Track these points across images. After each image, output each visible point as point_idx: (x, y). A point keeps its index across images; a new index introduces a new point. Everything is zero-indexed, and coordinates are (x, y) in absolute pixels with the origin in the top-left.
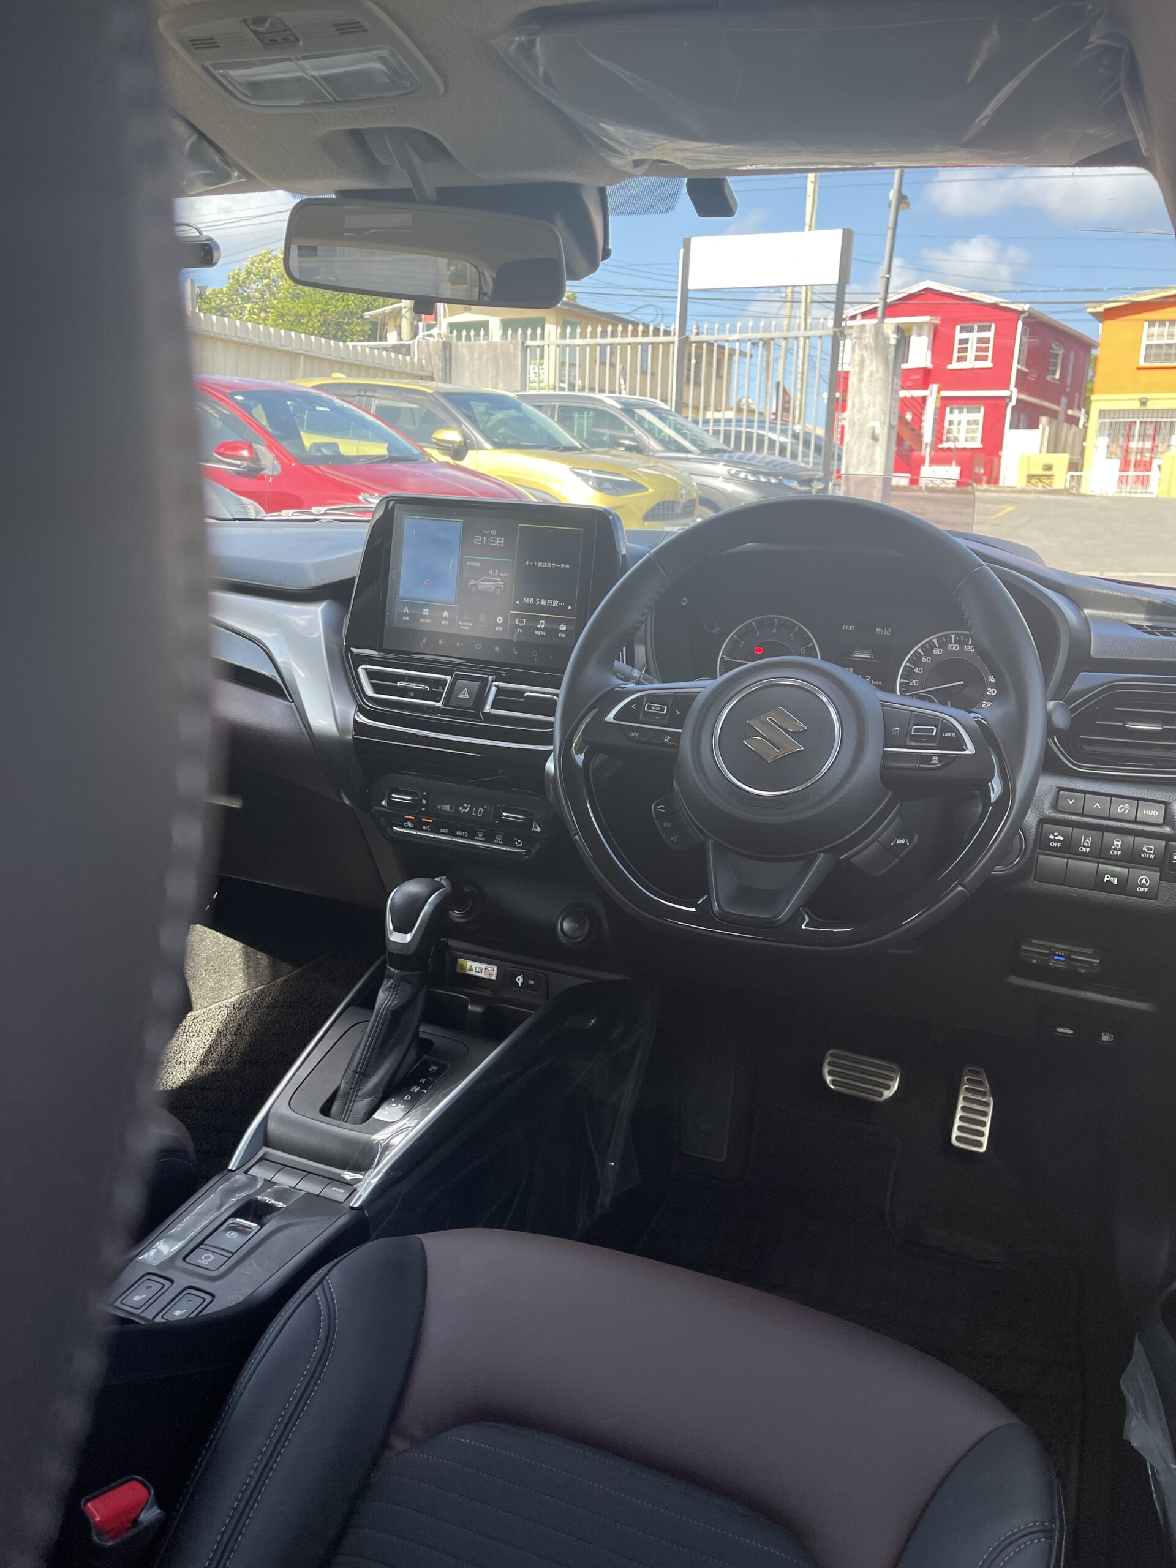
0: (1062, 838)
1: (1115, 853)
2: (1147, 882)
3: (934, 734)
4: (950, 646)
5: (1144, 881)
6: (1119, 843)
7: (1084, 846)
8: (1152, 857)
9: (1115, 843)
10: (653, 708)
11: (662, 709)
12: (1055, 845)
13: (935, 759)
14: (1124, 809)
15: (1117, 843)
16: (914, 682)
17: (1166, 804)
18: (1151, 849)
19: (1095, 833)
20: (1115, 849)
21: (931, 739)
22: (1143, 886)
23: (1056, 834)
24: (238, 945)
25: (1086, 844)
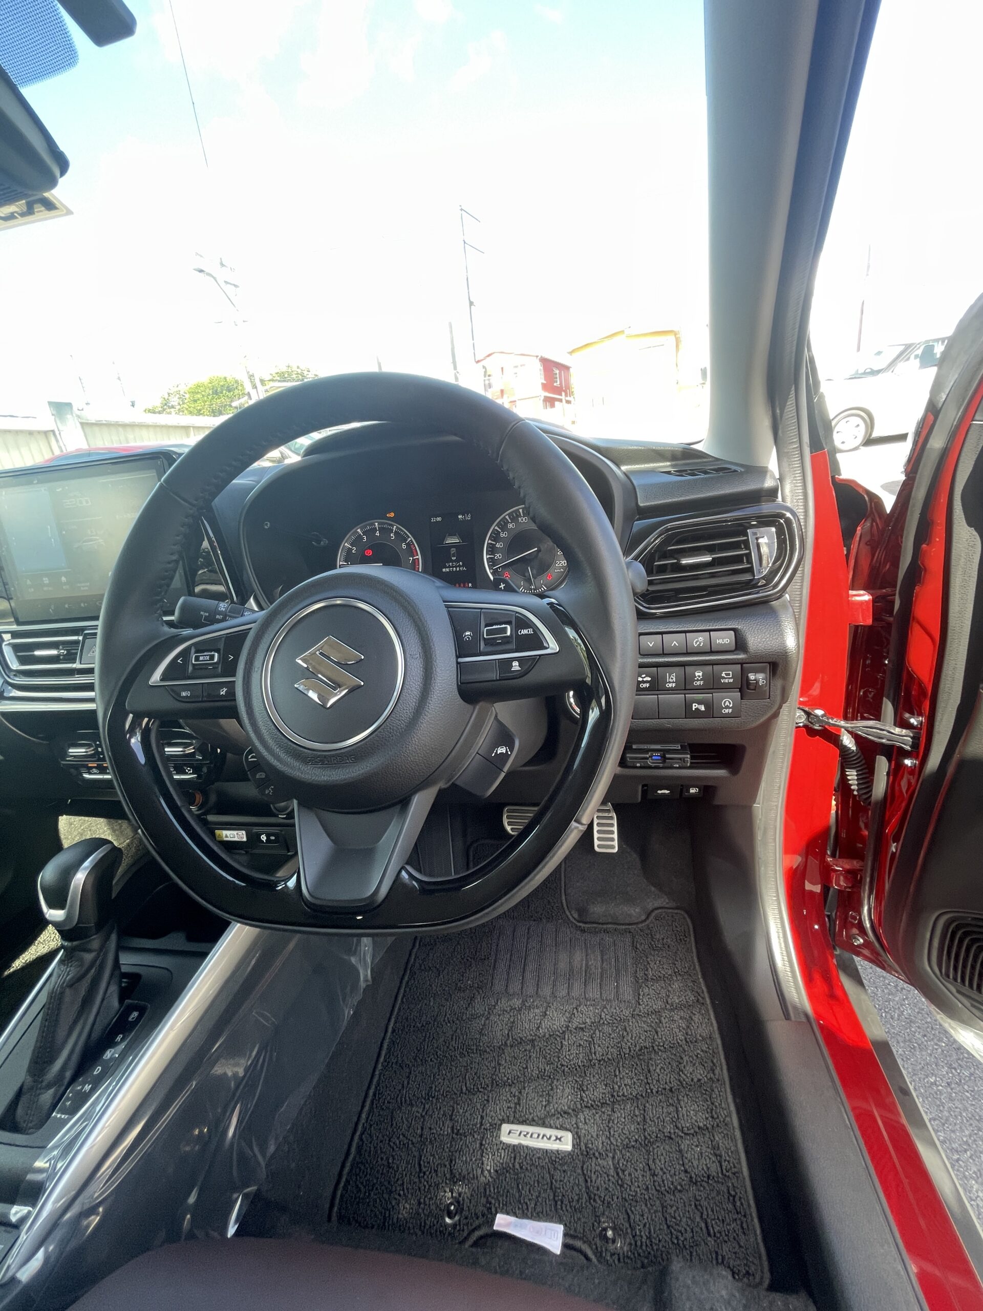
0: (649, 679)
1: (698, 683)
2: (730, 703)
3: (509, 633)
4: (520, 519)
5: (727, 703)
6: (701, 674)
7: (670, 682)
8: (731, 680)
9: (697, 674)
10: (201, 658)
11: (212, 657)
12: (645, 685)
13: (515, 664)
14: (698, 641)
15: (699, 674)
16: (498, 556)
17: (734, 630)
18: (729, 674)
19: (677, 669)
20: (698, 680)
21: (507, 640)
22: (727, 707)
23: (643, 676)
24: (102, 820)
25: (671, 680)
